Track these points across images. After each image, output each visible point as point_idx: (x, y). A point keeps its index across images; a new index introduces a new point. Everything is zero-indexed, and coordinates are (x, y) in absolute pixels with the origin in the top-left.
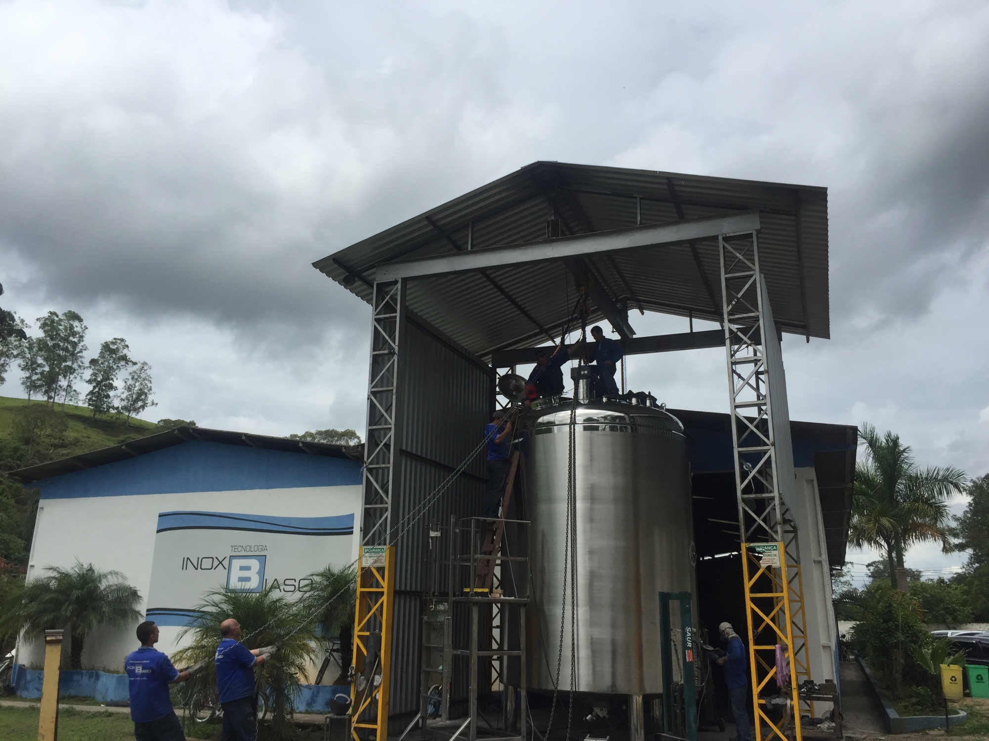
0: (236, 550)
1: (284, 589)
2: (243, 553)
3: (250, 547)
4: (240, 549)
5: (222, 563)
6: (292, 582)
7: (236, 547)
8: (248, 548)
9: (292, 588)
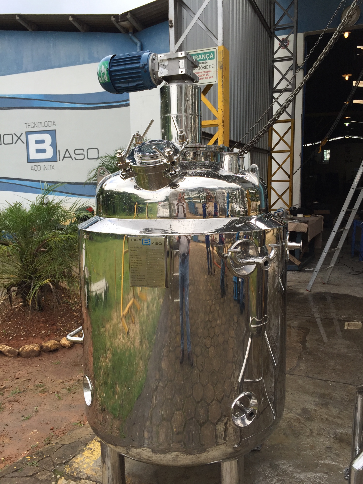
0: (30, 127)
1: (75, 157)
2: (36, 129)
3: (41, 123)
4: (33, 125)
5: (21, 138)
6: (81, 152)
7: (29, 124)
8: (39, 124)
9: (82, 157)
